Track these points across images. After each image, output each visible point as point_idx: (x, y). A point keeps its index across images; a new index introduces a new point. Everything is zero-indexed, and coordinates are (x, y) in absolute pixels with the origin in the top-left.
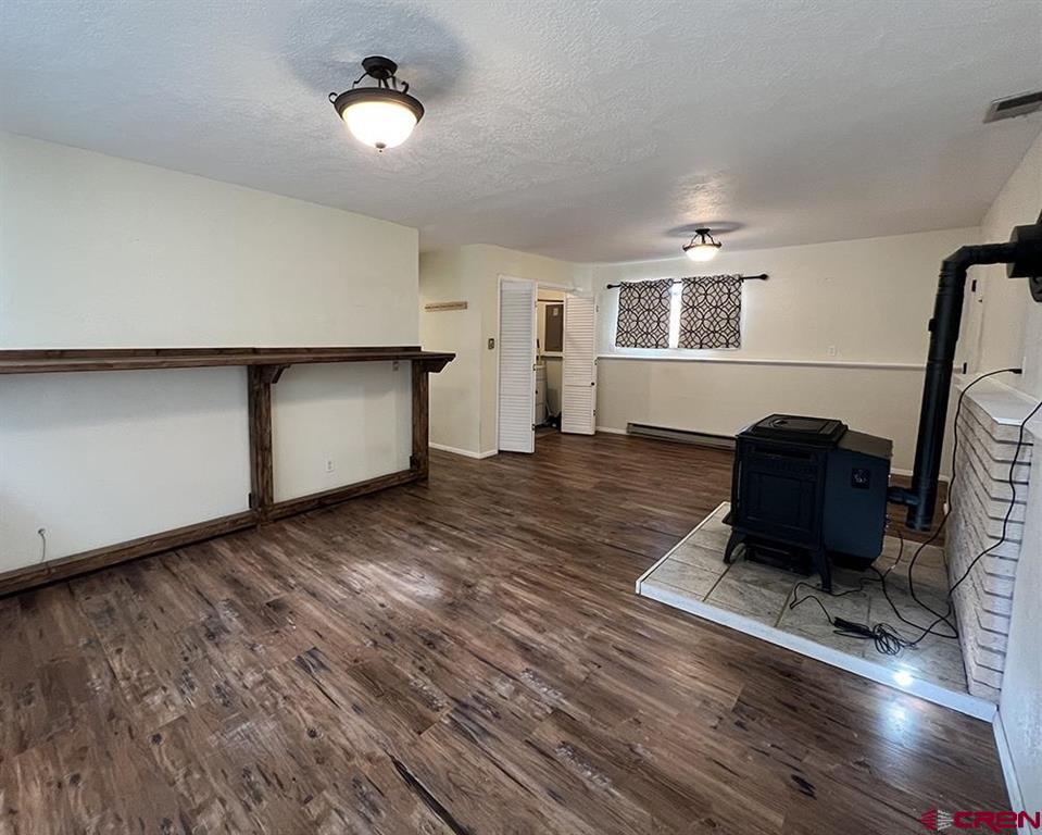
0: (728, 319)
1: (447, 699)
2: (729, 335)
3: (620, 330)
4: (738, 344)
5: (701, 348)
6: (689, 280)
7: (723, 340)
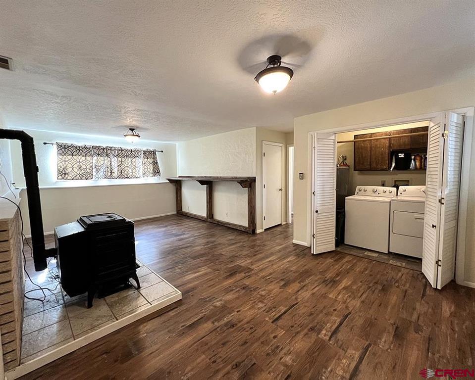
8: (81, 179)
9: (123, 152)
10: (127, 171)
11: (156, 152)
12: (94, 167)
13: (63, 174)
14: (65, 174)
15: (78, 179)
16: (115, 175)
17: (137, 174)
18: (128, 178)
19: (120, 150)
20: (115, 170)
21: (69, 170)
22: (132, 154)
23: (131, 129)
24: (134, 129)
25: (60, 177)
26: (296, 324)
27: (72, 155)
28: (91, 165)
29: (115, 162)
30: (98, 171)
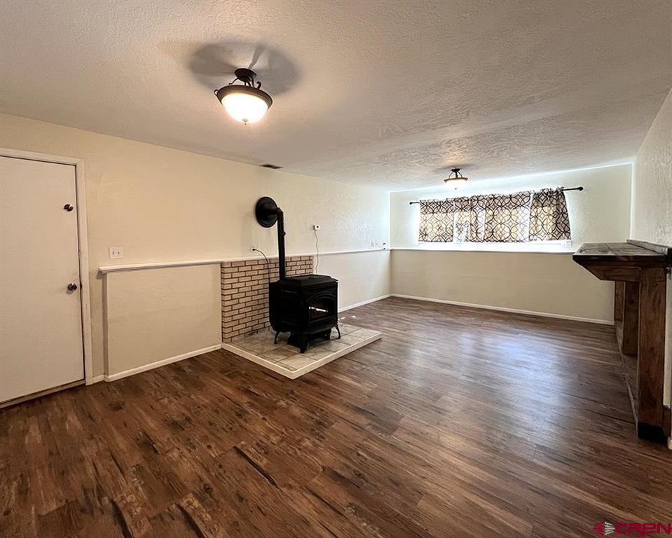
8: (441, 241)
9: (496, 201)
10: (501, 230)
11: (564, 192)
12: (455, 226)
13: (424, 235)
14: (426, 235)
15: (437, 241)
16: (481, 236)
17: (520, 235)
18: (503, 241)
19: (491, 199)
20: (482, 230)
21: (430, 230)
22: (513, 201)
23: (454, 171)
24: (459, 170)
25: (421, 239)
26: (225, 472)
27: (433, 213)
28: (452, 223)
29: (482, 216)
30: (460, 231)
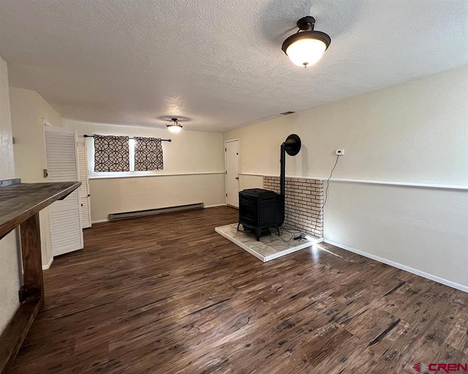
0: (157, 157)
1: (331, 323)
2: (158, 163)
3: (97, 163)
4: (162, 168)
5: (147, 170)
6: (137, 138)
7: (155, 166)
